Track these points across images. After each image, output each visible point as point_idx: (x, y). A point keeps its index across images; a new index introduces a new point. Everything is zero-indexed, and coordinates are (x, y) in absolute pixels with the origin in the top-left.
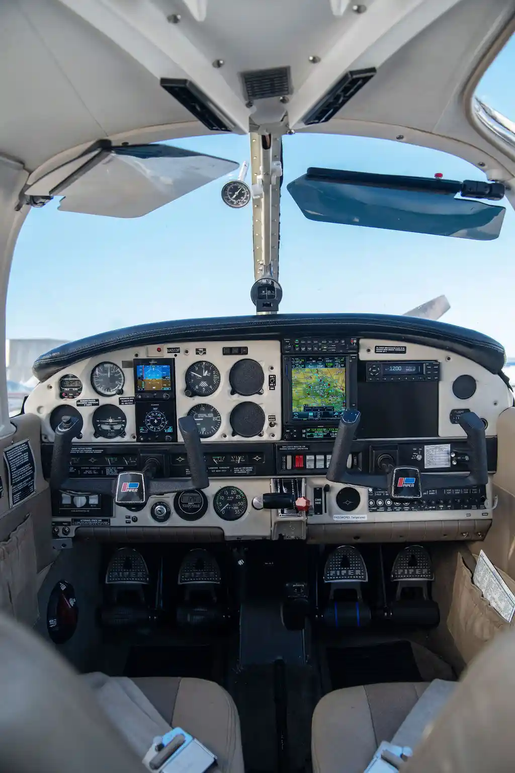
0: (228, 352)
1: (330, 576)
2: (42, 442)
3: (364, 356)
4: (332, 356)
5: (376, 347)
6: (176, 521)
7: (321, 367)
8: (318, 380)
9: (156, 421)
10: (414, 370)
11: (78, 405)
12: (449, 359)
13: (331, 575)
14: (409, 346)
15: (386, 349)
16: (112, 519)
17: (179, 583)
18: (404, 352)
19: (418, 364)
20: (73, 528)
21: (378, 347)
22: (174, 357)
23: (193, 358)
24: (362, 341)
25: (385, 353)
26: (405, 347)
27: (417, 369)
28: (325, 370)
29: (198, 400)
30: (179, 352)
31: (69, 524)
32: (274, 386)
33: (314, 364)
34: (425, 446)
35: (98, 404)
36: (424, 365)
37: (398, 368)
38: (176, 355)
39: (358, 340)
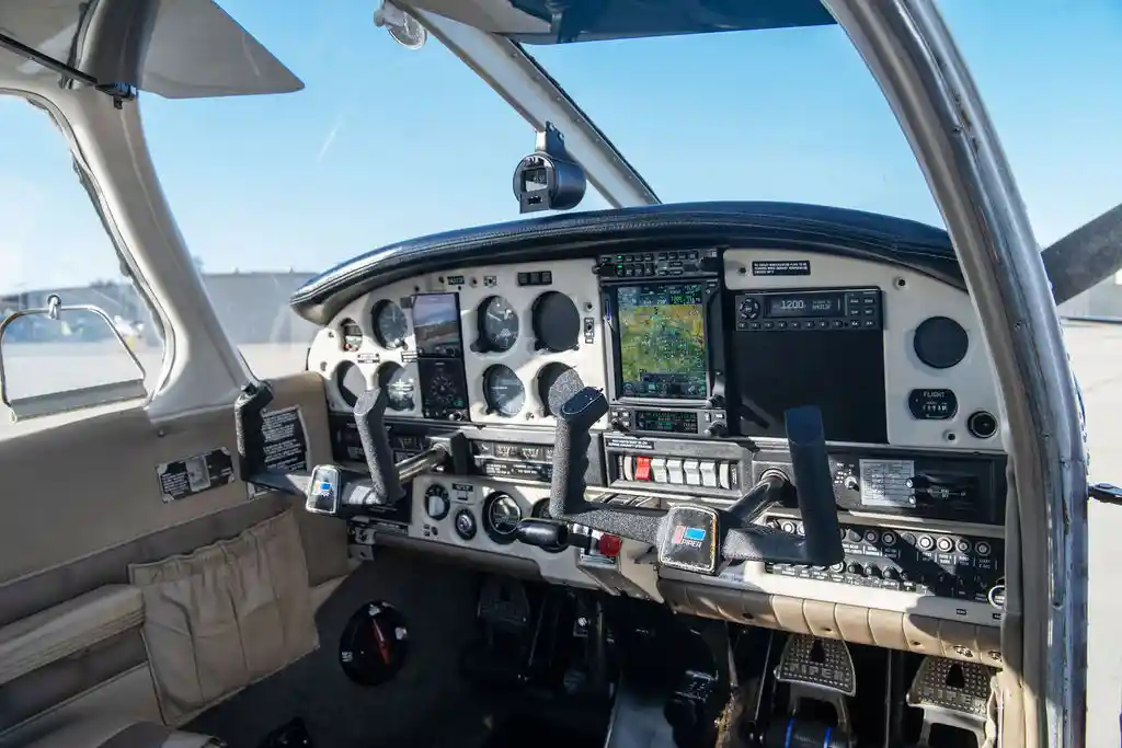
0: (526, 280)
1: (789, 672)
2: (329, 411)
3: (733, 281)
4: (682, 284)
5: (754, 263)
6: (483, 542)
7: (663, 305)
8: (659, 327)
9: (443, 389)
10: (828, 307)
11: (360, 362)
12: (902, 283)
13: (792, 670)
14: (815, 259)
15: (772, 268)
16: (410, 527)
17: (575, 634)
18: (807, 272)
19: (834, 294)
20: (370, 533)
21: (759, 263)
22: (457, 291)
23: (483, 292)
24: (729, 255)
25: (770, 274)
26: (808, 262)
27: (834, 305)
28: (669, 307)
29: (494, 358)
30: (463, 283)
31: (367, 526)
32: (592, 337)
33: (651, 298)
34: (861, 461)
35: (378, 361)
36: (846, 296)
37: (798, 303)
38: (460, 288)
39: (720, 253)
